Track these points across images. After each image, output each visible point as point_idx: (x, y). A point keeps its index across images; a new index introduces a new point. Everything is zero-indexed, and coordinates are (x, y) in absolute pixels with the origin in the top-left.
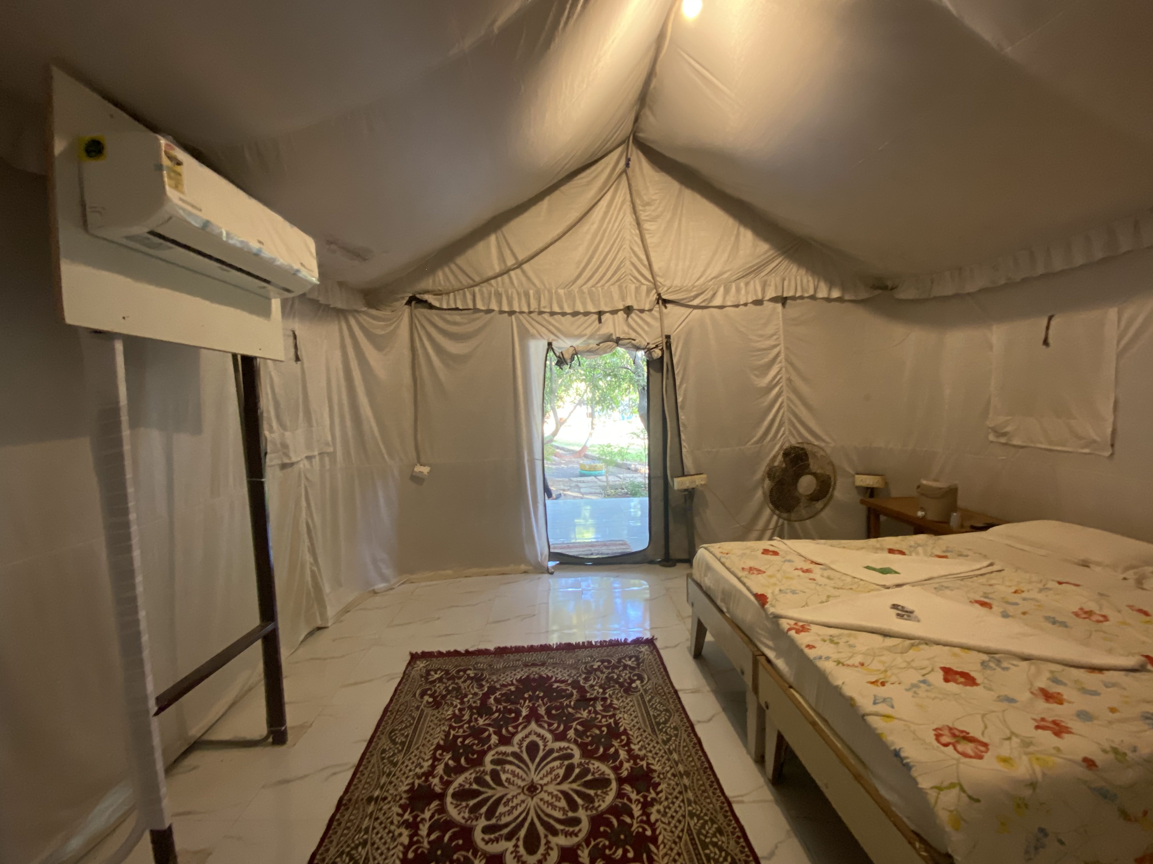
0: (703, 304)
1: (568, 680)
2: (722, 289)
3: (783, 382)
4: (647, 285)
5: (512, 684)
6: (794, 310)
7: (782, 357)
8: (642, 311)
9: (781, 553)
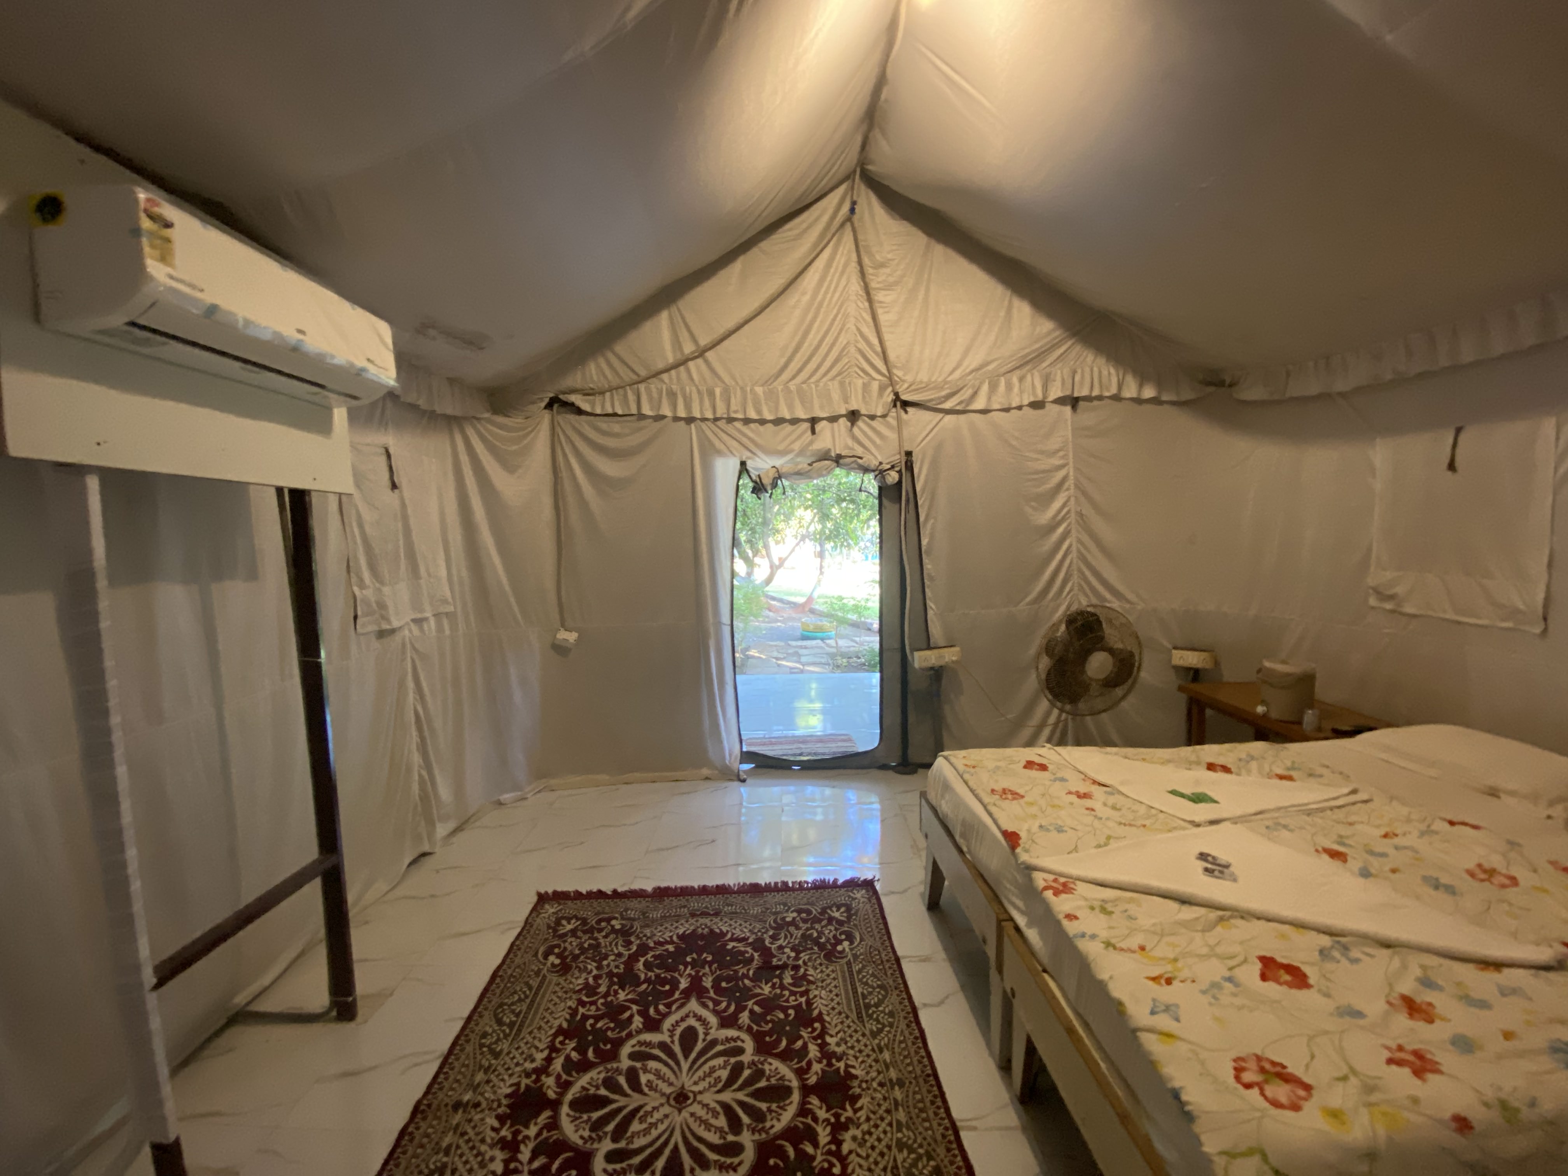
0: (958, 408)
1: (748, 938)
2: (985, 388)
3: (1073, 516)
4: (880, 380)
5: (671, 942)
6: (1088, 416)
7: (1070, 482)
8: (872, 417)
9: (1050, 767)
